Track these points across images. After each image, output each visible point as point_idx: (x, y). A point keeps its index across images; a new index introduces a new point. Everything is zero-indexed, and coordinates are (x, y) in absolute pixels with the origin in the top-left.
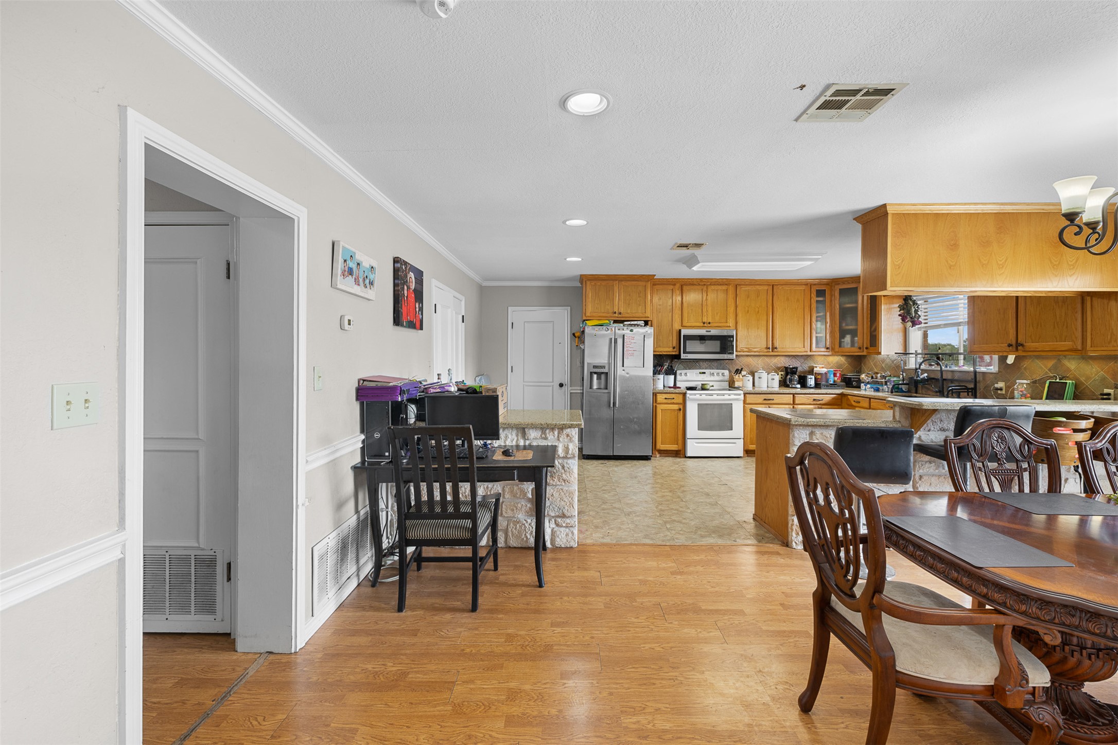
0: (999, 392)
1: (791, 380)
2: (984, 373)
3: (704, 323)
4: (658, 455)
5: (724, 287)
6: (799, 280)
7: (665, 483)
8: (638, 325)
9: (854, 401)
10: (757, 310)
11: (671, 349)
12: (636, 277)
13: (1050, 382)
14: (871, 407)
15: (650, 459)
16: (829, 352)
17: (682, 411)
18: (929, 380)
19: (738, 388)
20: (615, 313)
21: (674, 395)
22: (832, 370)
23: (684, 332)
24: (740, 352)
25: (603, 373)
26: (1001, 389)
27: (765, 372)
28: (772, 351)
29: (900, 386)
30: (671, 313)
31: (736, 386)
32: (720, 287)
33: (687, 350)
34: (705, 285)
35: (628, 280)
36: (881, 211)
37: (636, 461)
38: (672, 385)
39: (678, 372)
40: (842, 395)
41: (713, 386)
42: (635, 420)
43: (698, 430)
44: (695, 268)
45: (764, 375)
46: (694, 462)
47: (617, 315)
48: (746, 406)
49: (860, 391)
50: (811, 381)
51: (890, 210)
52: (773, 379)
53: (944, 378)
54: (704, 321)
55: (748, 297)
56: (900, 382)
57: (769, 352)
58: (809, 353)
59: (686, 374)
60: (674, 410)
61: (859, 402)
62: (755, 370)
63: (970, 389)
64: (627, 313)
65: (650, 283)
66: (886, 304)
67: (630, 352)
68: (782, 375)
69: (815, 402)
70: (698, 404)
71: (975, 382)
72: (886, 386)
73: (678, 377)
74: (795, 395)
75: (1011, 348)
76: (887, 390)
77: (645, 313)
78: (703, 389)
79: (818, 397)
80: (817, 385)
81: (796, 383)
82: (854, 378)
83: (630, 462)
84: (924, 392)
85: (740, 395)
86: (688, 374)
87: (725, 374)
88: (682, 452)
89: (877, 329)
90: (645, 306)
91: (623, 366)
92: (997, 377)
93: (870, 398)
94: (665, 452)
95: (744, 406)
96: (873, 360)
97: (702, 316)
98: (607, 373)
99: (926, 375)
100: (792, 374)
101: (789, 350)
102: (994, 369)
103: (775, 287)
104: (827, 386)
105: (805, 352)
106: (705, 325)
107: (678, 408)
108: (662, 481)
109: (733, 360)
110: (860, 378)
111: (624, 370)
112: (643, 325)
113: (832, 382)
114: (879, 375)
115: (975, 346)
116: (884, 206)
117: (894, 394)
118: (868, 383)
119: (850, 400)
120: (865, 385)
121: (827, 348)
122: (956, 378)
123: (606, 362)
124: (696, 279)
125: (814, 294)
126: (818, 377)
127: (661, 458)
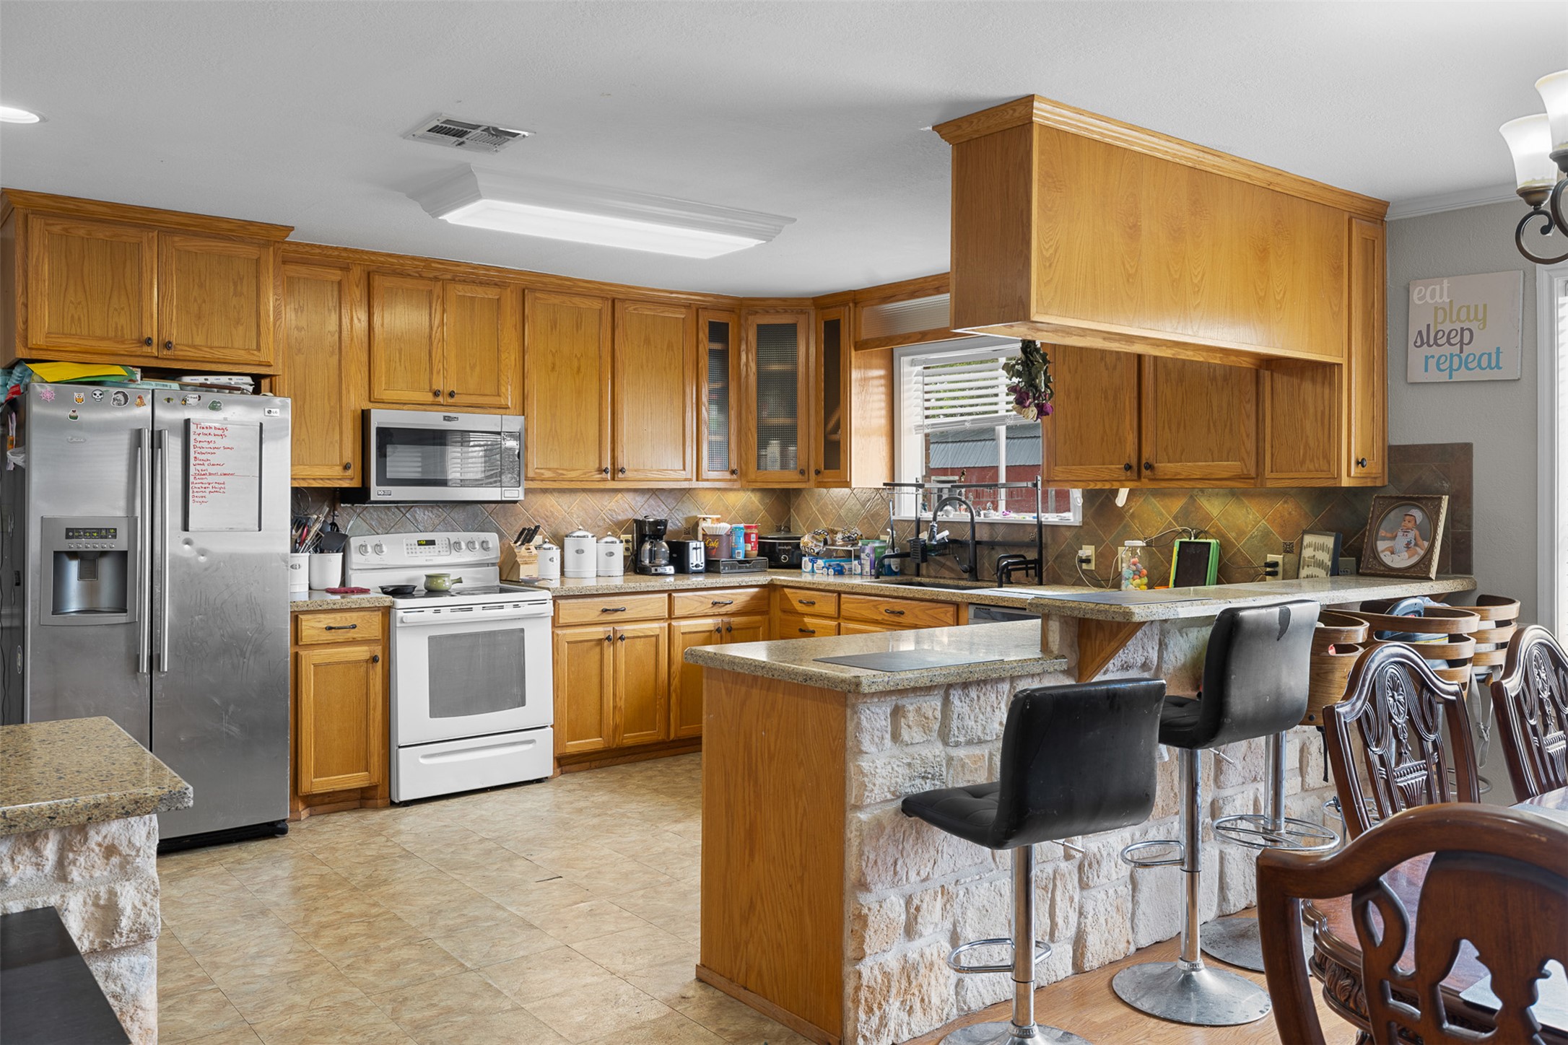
0: (1085, 566)
1: (653, 555)
2: (1054, 527)
3: (436, 394)
4: (305, 814)
5: (492, 293)
6: (672, 292)
7: (374, 911)
8: (232, 389)
9: (801, 602)
10: (576, 364)
11: (338, 471)
12: (225, 226)
13: (1181, 542)
14: (843, 613)
15: (283, 832)
16: (735, 481)
17: (380, 663)
18: (953, 543)
19: (530, 584)
20: (148, 342)
21: (355, 615)
22: (742, 525)
23: (380, 418)
24: (533, 479)
25: (103, 554)
26: (1088, 561)
27: (590, 535)
28: (613, 479)
29: (886, 561)
30: (337, 357)
31: (522, 576)
32: (480, 293)
33: (389, 475)
34: (436, 279)
35: (196, 234)
36: (1017, 114)
37: (236, 846)
38: (335, 583)
39: (354, 542)
40: (771, 587)
41: (460, 581)
42: (231, 708)
43: (431, 717)
44: (454, 217)
45: (590, 544)
46: (427, 816)
47: (153, 350)
48: (559, 632)
49: (800, 574)
50: (696, 557)
51: (1042, 113)
52: (611, 554)
53: (977, 539)
54: (435, 387)
55: (554, 325)
56: (887, 553)
57: (605, 480)
58: (694, 484)
59: (378, 548)
60: (359, 661)
61: (813, 603)
62: (563, 531)
63: (1031, 562)
64: (194, 347)
65: (275, 255)
66: (860, 368)
67: (210, 479)
68: (627, 541)
69: (717, 610)
70: (430, 638)
71: (1040, 545)
72: (856, 562)
73: (355, 558)
74: (674, 594)
75: (1129, 473)
76: (859, 571)
77: (258, 349)
78: (432, 592)
79: (722, 596)
80: (711, 566)
81: (664, 562)
82: (780, 544)
83: (215, 853)
84: (933, 573)
85: (542, 602)
86: (385, 548)
87: (490, 546)
88: (380, 789)
89: (842, 425)
90: (258, 326)
91: (186, 528)
92: (1081, 534)
93: (839, 593)
94: (327, 800)
95: (553, 633)
96: (818, 501)
97: (431, 372)
98: (123, 555)
99: (946, 533)
100: (655, 539)
101: (650, 476)
102: (1073, 517)
103: (618, 305)
104: (732, 567)
105: (686, 480)
106: (440, 399)
107: (366, 656)
108: (363, 907)
109: (515, 502)
110: (799, 544)
111: (188, 542)
112: (251, 389)
113: (741, 557)
114: (839, 536)
115: (1056, 468)
116: (1029, 99)
117: (882, 578)
118: (818, 556)
119: (788, 599)
120: (813, 562)
121: (733, 472)
122: (999, 538)
123: (121, 513)
124: (414, 258)
125: (704, 333)
126: (712, 544)
127: (314, 820)
